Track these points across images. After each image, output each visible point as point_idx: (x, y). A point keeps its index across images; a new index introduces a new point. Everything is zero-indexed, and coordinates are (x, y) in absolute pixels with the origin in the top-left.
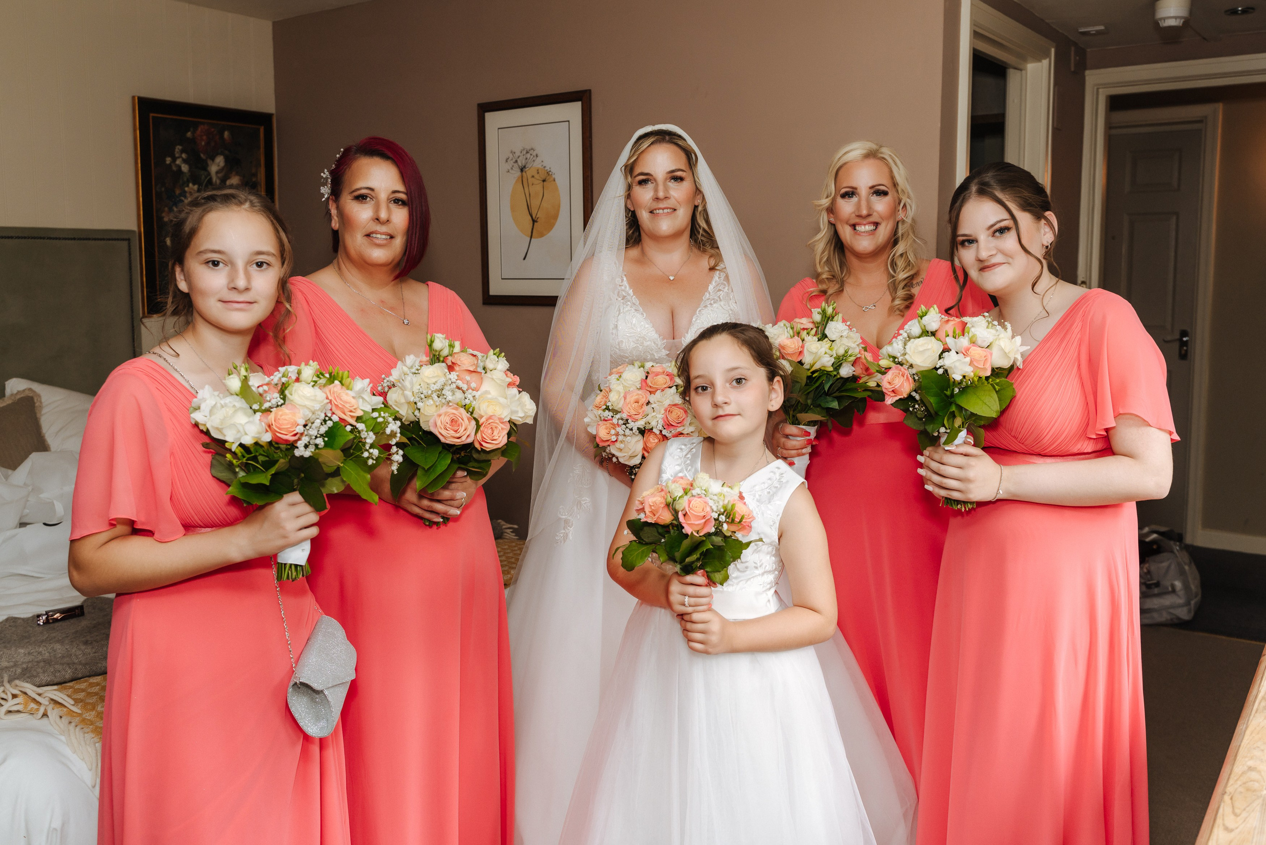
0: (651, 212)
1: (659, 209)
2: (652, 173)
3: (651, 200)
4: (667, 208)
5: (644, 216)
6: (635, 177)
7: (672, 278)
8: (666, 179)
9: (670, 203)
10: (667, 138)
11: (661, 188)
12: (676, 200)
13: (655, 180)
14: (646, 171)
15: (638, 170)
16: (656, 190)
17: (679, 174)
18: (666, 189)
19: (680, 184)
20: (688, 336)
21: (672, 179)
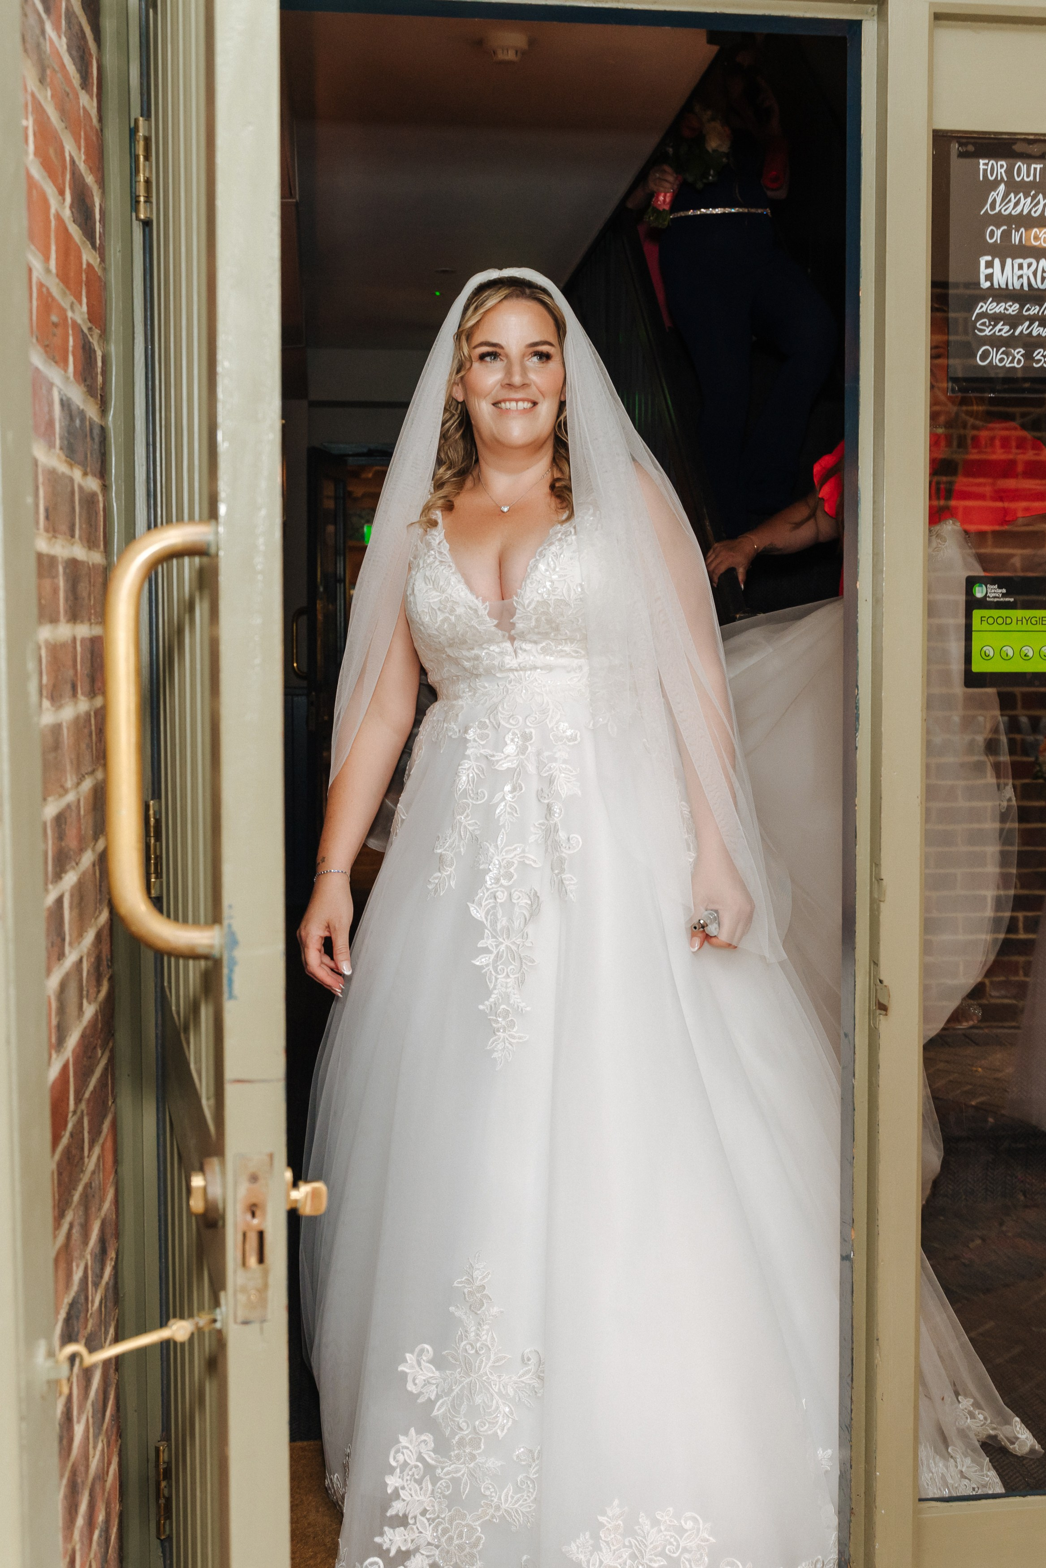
0: (495, 404)
1: (510, 400)
2: (503, 343)
3: (498, 386)
4: (523, 400)
5: (483, 411)
6: (475, 347)
7: (506, 509)
8: (524, 356)
9: (533, 393)
10: (528, 291)
11: (516, 369)
12: (538, 388)
13: (507, 356)
14: (494, 340)
15: (478, 338)
16: (509, 372)
17: (544, 348)
18: (524, 371)
19: (545, 365)
20: (523, 592)
21: (534, 356)
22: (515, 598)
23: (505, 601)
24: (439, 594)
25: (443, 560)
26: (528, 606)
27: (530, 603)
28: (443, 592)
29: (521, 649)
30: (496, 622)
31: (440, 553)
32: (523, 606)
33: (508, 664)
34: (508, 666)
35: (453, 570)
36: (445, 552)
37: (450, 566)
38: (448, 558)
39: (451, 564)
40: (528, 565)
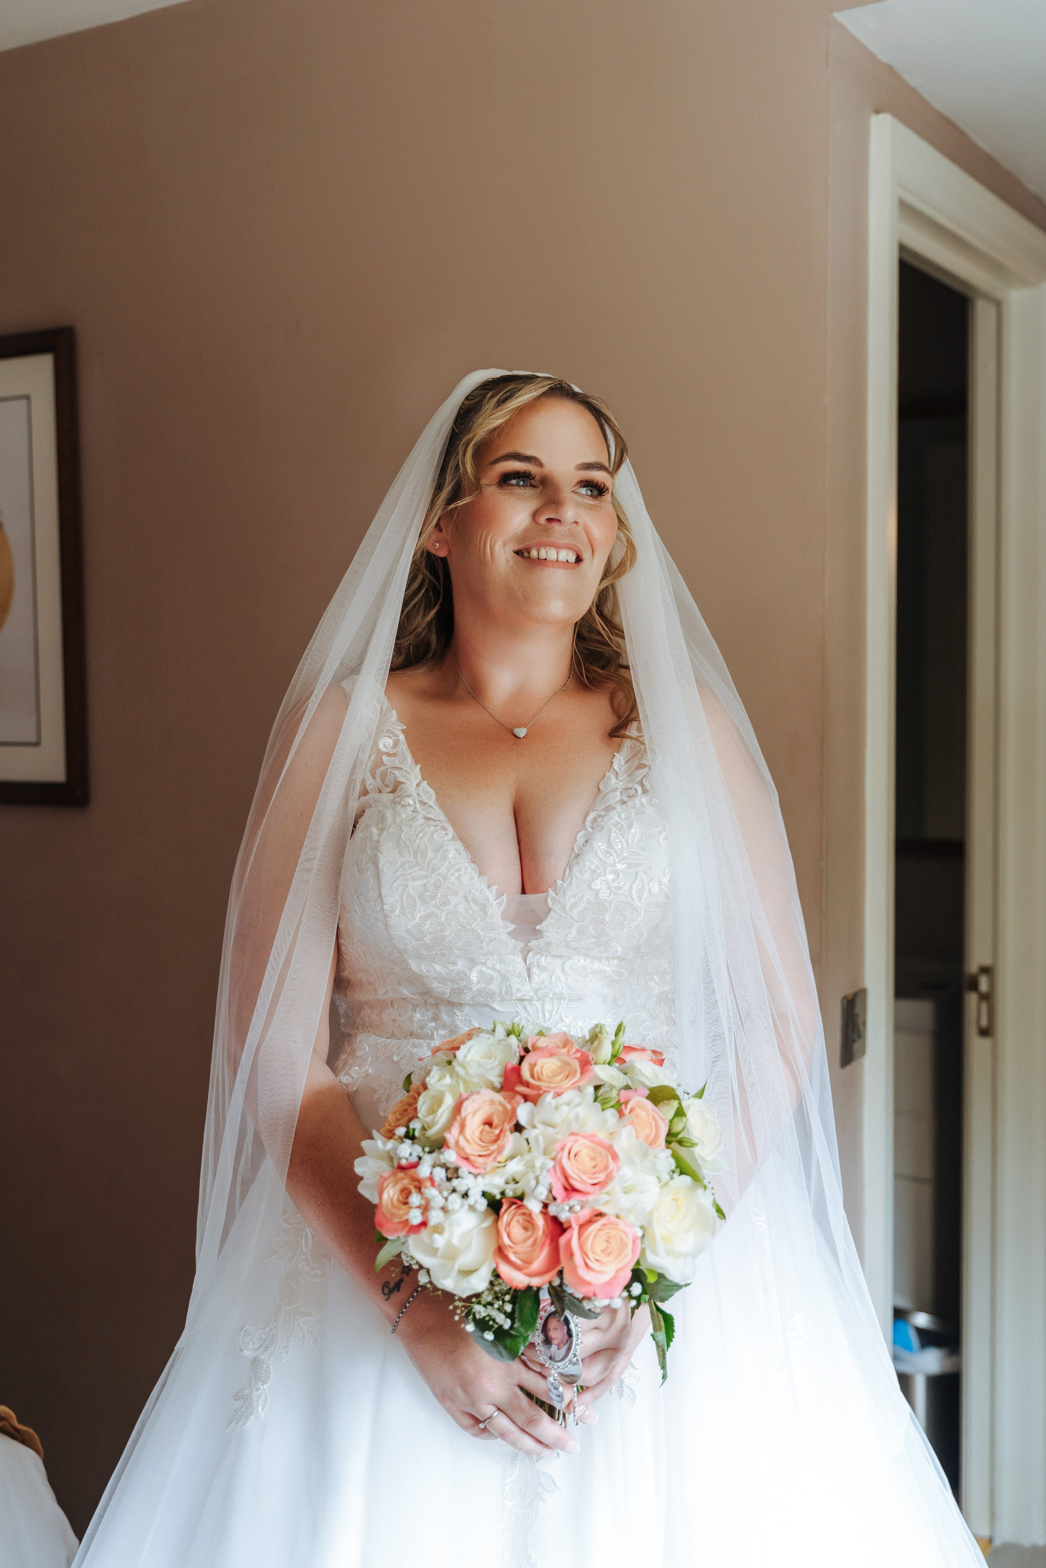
2: (546, 460)
6: (492, 461)
15: (502, 448)
17: (600, 475)
19: (596, 503)
20: (565, 885)
21: (584, 487)
22: (551, 892)
23: (529, 897)
24: (424, 873)
25: (430, 816)
26: (571, 909)
27: (575, 905)
28: (433, 870)
29: (539, 966)
30: (512, 927)
31: (423, 803)
32: (564, 907)
33: (519, 990)
34: (519, 995)
35: (450, 835)
36: (431, 803)
37: (444, 828)
38: (437, 813)
39: (446, 825)
40: (575, 841)
